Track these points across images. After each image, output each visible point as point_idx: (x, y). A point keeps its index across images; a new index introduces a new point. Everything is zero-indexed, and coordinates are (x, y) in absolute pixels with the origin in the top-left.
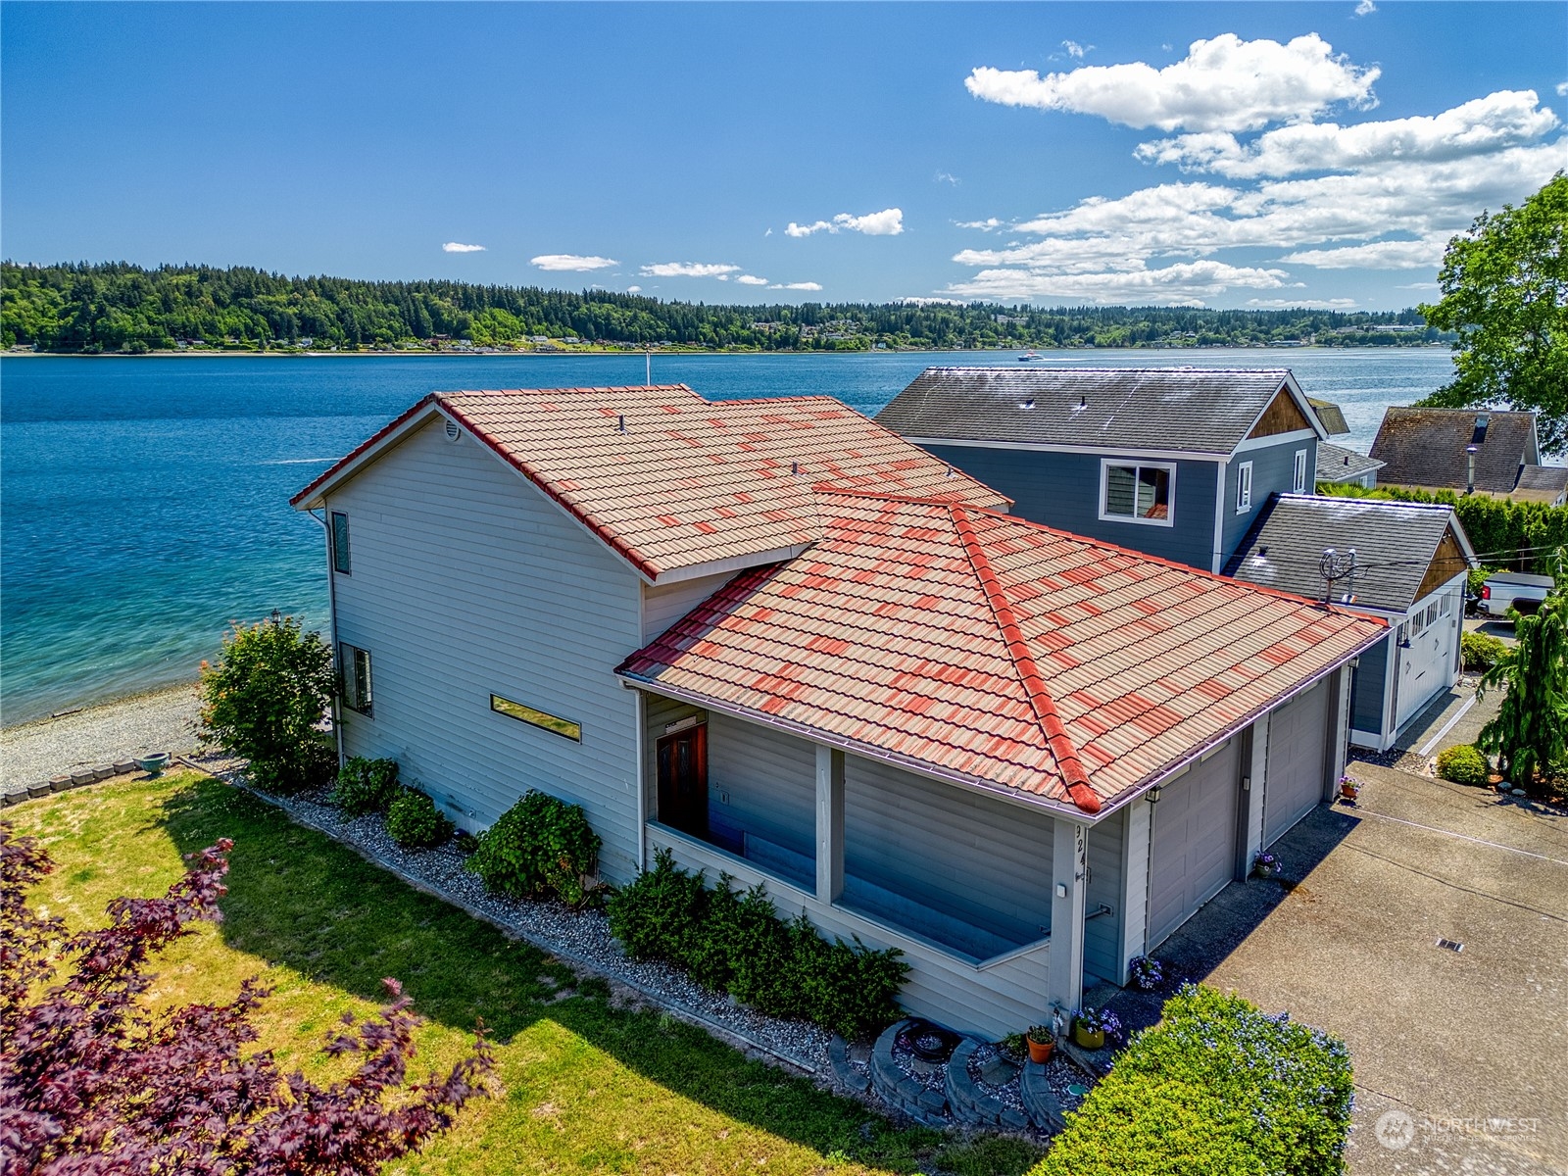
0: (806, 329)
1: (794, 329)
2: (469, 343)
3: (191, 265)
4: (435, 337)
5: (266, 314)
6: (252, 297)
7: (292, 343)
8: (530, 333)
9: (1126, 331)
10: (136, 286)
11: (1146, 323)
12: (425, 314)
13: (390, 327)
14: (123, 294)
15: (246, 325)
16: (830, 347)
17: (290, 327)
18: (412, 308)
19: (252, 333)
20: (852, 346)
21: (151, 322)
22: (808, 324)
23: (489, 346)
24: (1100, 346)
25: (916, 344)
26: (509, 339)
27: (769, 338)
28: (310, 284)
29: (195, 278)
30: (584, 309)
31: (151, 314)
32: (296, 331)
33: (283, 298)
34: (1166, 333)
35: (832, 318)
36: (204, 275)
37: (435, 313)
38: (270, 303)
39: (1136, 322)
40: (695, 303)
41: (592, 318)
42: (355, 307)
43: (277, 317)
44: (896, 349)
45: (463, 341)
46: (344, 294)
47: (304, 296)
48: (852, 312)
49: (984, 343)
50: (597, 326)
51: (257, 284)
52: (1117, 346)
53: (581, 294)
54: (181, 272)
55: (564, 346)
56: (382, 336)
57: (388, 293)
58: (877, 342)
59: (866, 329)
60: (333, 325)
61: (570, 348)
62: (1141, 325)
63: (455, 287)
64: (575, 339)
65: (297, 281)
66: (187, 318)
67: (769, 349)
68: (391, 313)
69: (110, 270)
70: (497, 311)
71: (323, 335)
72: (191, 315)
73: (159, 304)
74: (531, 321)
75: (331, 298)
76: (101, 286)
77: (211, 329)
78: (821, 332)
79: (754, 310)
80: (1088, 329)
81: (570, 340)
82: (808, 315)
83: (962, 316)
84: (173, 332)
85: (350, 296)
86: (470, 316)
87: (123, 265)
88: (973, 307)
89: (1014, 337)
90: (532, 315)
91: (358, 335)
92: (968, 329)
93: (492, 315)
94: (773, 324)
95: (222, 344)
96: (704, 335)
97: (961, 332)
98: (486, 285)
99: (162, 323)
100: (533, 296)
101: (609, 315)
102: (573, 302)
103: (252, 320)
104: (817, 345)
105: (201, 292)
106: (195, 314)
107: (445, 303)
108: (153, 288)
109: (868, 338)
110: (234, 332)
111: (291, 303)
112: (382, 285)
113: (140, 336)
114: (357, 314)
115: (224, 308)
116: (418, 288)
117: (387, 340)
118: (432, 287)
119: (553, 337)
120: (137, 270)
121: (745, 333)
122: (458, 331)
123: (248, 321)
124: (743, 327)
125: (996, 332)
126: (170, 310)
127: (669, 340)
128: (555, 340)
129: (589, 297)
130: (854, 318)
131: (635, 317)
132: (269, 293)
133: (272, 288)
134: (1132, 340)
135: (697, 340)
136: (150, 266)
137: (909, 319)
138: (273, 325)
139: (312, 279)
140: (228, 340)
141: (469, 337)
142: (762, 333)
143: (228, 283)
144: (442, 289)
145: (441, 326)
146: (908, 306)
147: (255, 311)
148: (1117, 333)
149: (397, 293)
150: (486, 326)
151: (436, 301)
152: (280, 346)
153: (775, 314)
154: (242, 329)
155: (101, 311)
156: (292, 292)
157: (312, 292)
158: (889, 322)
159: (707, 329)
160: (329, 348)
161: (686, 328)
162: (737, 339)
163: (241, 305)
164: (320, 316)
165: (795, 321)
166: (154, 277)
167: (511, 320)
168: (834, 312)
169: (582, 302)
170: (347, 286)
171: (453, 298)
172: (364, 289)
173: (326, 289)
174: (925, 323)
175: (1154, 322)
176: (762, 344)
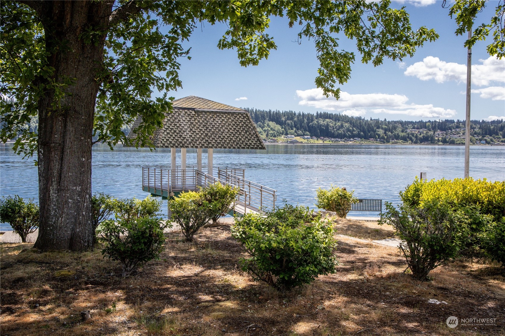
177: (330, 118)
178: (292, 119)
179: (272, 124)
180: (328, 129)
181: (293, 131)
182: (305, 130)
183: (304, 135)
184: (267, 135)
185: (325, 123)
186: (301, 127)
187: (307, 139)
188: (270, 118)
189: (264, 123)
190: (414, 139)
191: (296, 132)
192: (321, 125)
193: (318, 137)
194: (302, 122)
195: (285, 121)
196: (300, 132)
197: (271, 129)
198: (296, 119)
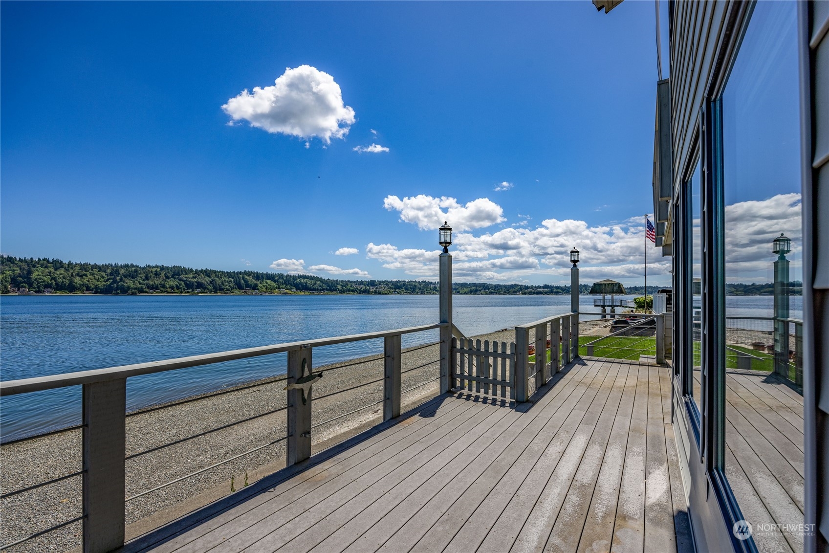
0: (371, 287)
2: (257, 291)
3: (158, 265)
4: (245, 289)
5: (184, 281)
6: (179, 275)
7: (193, 291)
8: (279, 288)
9: (469, 289)
10: (136, 271)
12: (242, 281)
13: (230, 286)
14: (130, 274)
15: (176, 285)
16: (380, 293)
17: (193, 286)
18: (238, 279)
19: (178, 288)
20: (386, 293)
21: (140, 283)
22: (372, 286)
23: (265, 292)
24: (461, 294)
25: (406, 292)
26: (271, 290)
27: (360, 290)
28: (202, 271)
29: (159, 269)
30: (298, 280)
31: (141, 281)
32: (195, 287)
33: (191, 276)
34: (480, 290)
35: (380, 284)
36: (162, 268)
37: (246, 281)
38: (186, 277)
39: (471, 287)
40: (335, 279)
41: (301, 283)
42: (217, 279)
43: (188, 282)
44: (400, 294)
45: (256, 291)
46: (214, 275)
47: (199, 275)
48: (386, 283)
49: (427, 292)
50: (302, 286)
51: (182, 271)
52: (467, 294)
53: (297, 276)
54: (154, 267)
55: (291, 292)
56: (226, 289)
57: (229, 275)
58: (394, 292)
59: (391, 288)
60: (209, 285)
63: (254, 273)
64: (295, 290)
65: (196, 271)
66: (154, 283)
67: (360, 293)
68: (231, 281)
69: (127, 266)
70: (268, 281)
72: (156, 281)
73: (144, 278)
74: (280, 284)
75: (209, 276)
76: (122, 271)
77: (164, 286)
78: (377, 288)
79: (354, 282)
80: (458, 289)
81: (293, 290)
82: (372, 283)
83: (420, 285)
84: (148, 287)
85: (216, 275)
86: (259, 282)
87: (132, 265)
88: (423, 282)
89: (436, 291)
90: (280, 282)
91: (218, 289)
92: (422, 288)
93: (266, 282)
94: (361, 286)
95: (167, 291)
96: (338, 289)
97: (420, 289)
98: (265, 272)
99: (145, 284)
100: (281, 276)
101: (306, 282)
102: (294, 278)
103: (179, 283)
104: (375, 292)
105: (160, 274)
106: (157, 281)
107: (249, 278)
108: (142, 272)
109: (392, 290)
110: (172, 288)
111: (194, 278)
112: (228, 272)
113: (135, 289)
114: (218, 281)
115: (169, 279)
116: (240, 273)
117: (228, 290)
118: (245, 273)
119: (287, 289)
120: (137, 266)
121: (352, 288)
122: (255, 287)
123: (177, 283)
124: (351, 287)
125: (431, 289)
126: (148, 280)
127: (326, 290)
128: (287, 291)
129: (300, 277)
130: (386, 284)
131: (316, 283)
132: (186, 274)
133: (188, 273)
134: (470, 292)
135: (336, 290)
136: (142, 265)
137: (404, 285)
138: (186, 284)
139: (202, 270)
140: (169, 290)
141: (258, 289)
142: (357, 288)
143: (171, 271)
144: (249, 274)
145: (248, 285)
146: (403, 281)
147: (180, 280)
148: (466, 290)
149: (233, 274)
150: (264, 286)
151: (246, 277)
152: (188, 292)
153: (362, 283)
154: (175, 286)
155: (121, 280)
156: (194, 274)
157: (202, 274)
158: (398, 285)
159: (339, 287)
160: (207, 293)
161: (333, 287)
162: (349, 290)
163: (175, 278)
164: (203, 282)
165: (368, 285)
166: (143, 268)
167: (273, 284)
168: (380, 283)
169: (297, 278)
170: (215, 272)
171: (253, 276)
172: (221, 273)
173: (207, 273)
174: (409, 286)
176: (357, 292)
177: (307, 278)
178: (282, 278)
179: (269, 282)
180: (307, 285)
181: (284, 286)
182: (291, 285)
183: (291, 289)
184: (266, 289)
185: (305, 281)
186: (289, 283)
187: (294, 291)
188: (267, 277)
189: (263, 281)
190: (359, 292)
191: (285, 287)
192: (302, 283)
193: (301, 290)
194: (289, 281)
195: (278, 280)
196: (288, 287)
197: (269, 285)
198: (285, 278)
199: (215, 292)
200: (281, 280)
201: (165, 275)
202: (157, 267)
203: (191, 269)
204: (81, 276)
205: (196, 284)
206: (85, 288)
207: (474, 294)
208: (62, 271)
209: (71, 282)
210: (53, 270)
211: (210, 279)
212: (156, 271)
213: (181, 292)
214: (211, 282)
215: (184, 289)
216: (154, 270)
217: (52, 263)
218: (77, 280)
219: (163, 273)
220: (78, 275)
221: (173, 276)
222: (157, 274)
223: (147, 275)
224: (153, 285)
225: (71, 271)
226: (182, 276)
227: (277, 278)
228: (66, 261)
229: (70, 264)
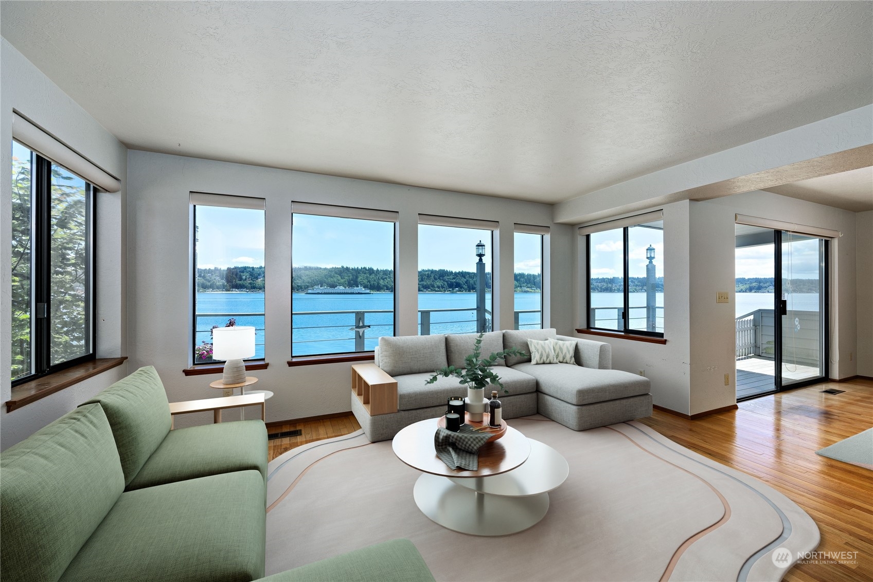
1: (610, 285)
5: (446, 282)
7: (453, 290)
8: (521, 287)
9: (747, 286)
11: (756, 284)
15: (442, 285)
17: (453, 285)
19: (443, 287)
27: (601, 288)
29: (430, 273)
32: (454, 286)
33: (451, 277)
34: (766, 287)
39: (751, 283)
46: (468, 276)
52: (743, 292)
55: (531, 290)
58: (641, 289)
59: (637, 285)
61: (533, 291)
62: (754, 284)
65: (455, 273)
67: (601, 292)
71: (462, 287)
74: (521, 282)
75: (465, 278)
77: (433, 286)
81: (533, 288)
94: (602, 284)
109: (638, 288)
110: (438, 287)
111: (454, 279)
114: (471, 281)
115: (436, 280)
119: (528, 288)
128: (528, 289)
133: (449, 274)
134: (750, 290)
138: (448, 284)
139: (459, 272)
140: (437, 289)
142: (598, 286)
143: (438, 273)
147: (444, 281)
152: (450, 291)
156: (454, 275)
157: (459, 275)
163: (440, 279)
175: (760, 283)
176: (598, 290)
199: (469, 291)
200: (522, 279)
201: (434, 276)
202: (429, 270)
203: (452, 272)
204: (383, 279)
205: (455, 284)
206: (385, 288)
207: (755, 292)
208: (373, 276)
209: (378, 283)
210: (368, 275)
211: (465, 280)
212: (428, 274)
213: (445, 291)
214: (466, 282)
215: (447, 288)
216: (427, 272)
217: (368, 270)
218: (381, 282)
219: (433, 276)
220: (382, 278)
221: (439, 278)
222: (429, 276)
223: (422, 277)
224: (426, 285)
225: (378, 275)
226: (446, 278)
227: (519, 278)
228: (375, 269)
229: (378, 270)
